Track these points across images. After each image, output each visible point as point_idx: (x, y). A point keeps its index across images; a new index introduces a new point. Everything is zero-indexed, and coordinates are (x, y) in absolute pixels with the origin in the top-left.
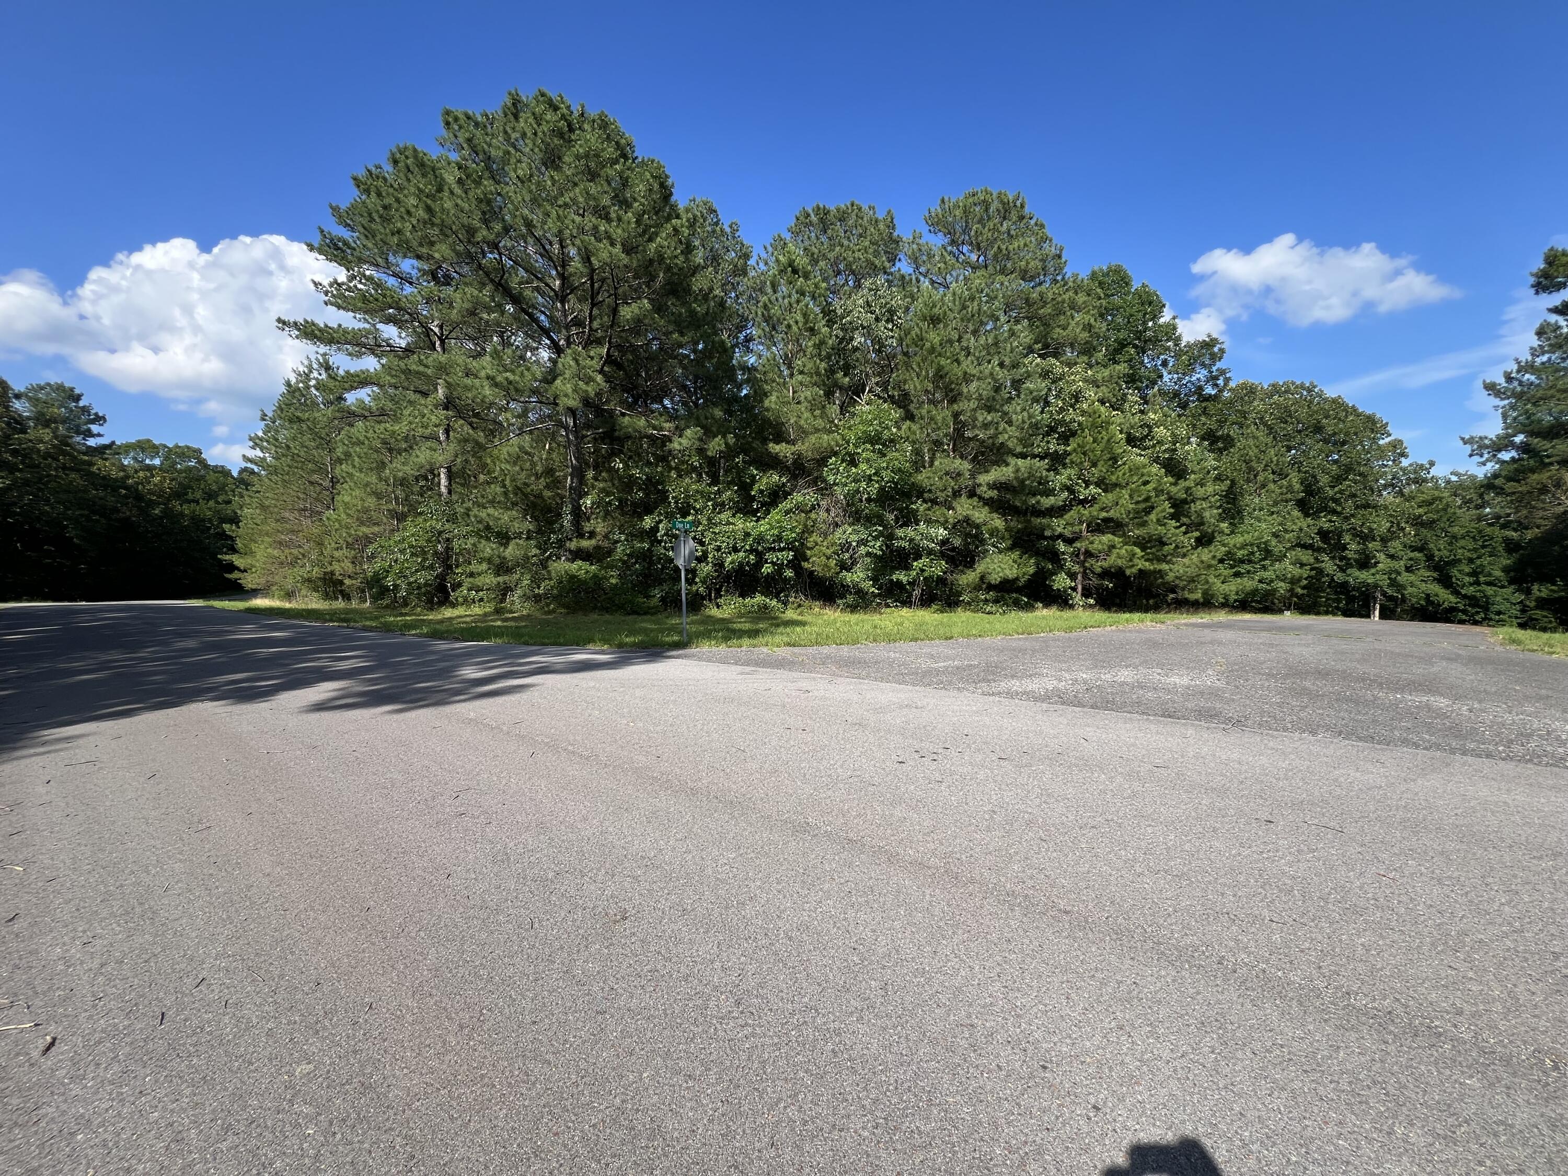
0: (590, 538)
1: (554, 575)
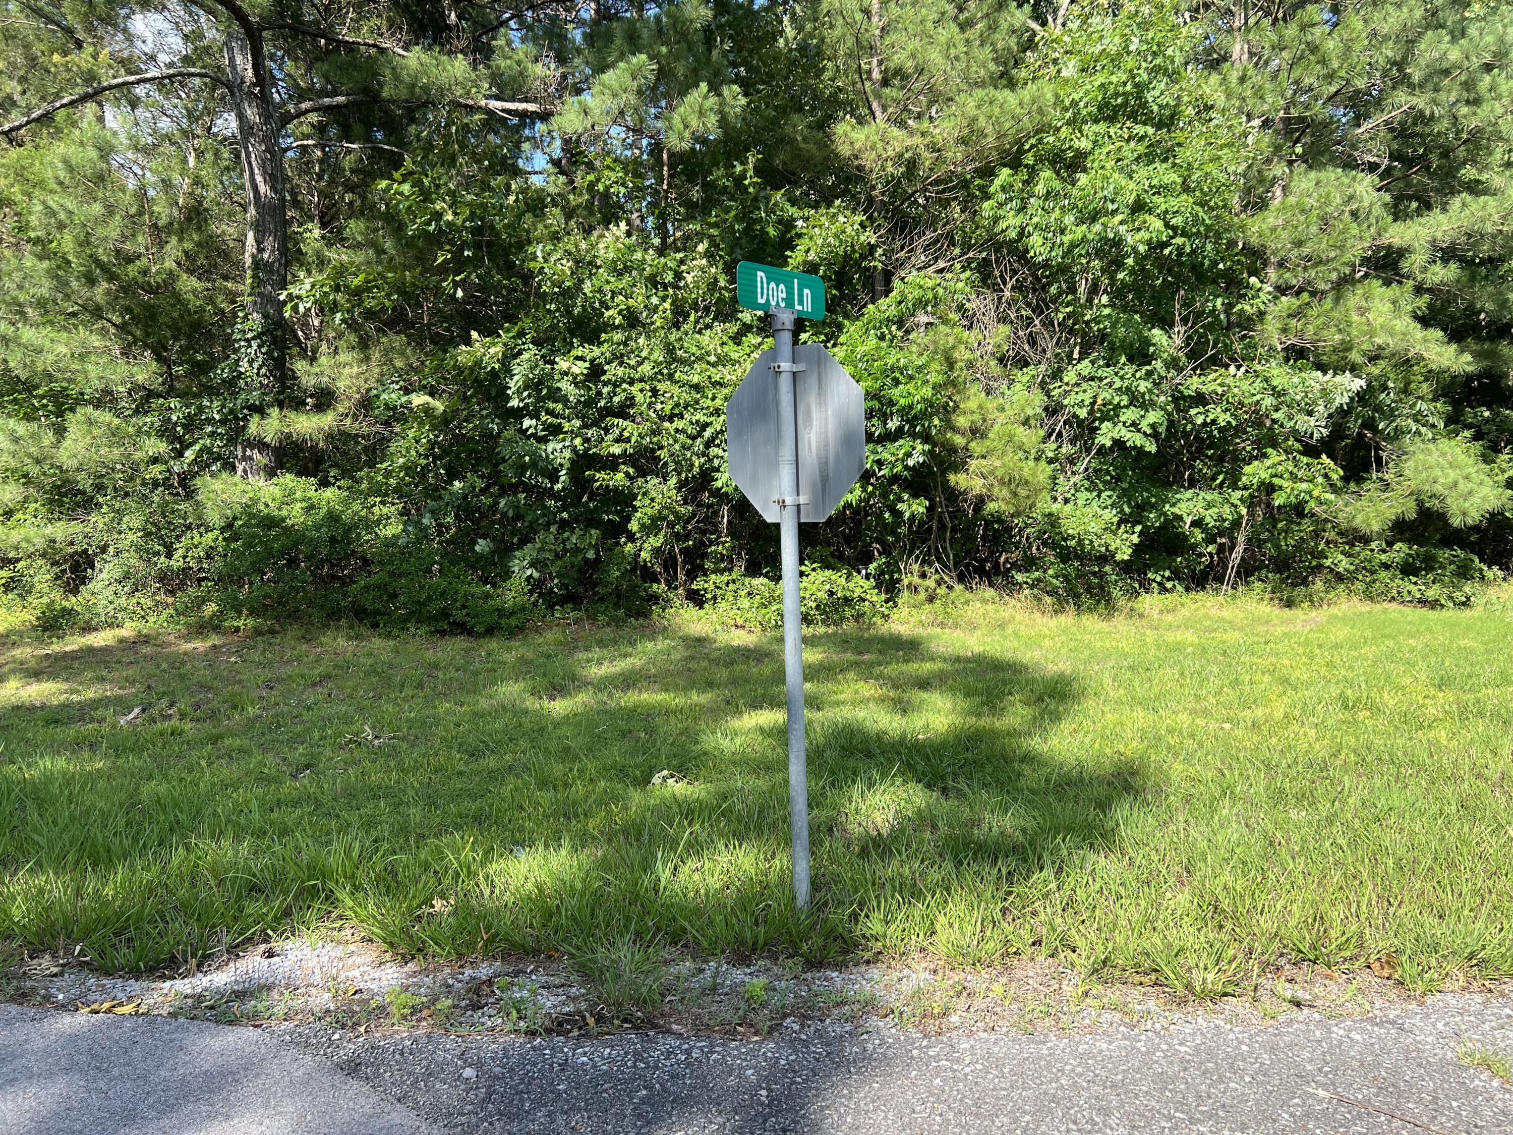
1: (214, 517)
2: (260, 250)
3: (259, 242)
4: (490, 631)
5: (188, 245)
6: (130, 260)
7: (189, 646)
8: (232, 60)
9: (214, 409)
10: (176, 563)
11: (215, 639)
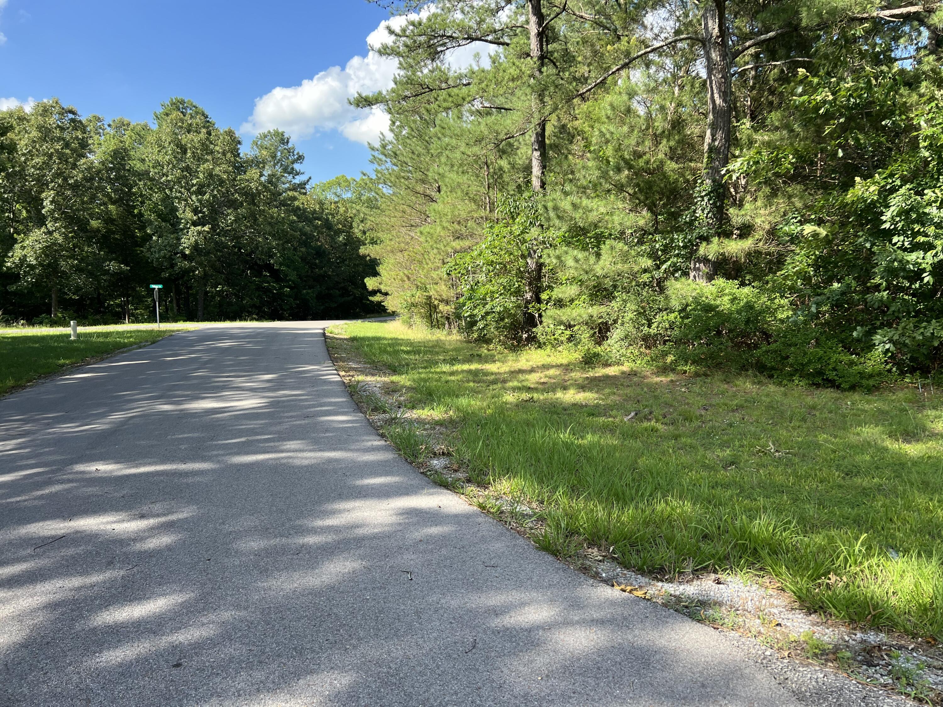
0: (742, 236)
1: (675, 304)
2: (714, 140)
3: (713, 135)
4: (853, 388)
5: (672, 143)
6: (640, 156)
7: (658, 379)
8: (706, 25)
9: (679, 239)
10: (653, 331)
11: (672, 377)
